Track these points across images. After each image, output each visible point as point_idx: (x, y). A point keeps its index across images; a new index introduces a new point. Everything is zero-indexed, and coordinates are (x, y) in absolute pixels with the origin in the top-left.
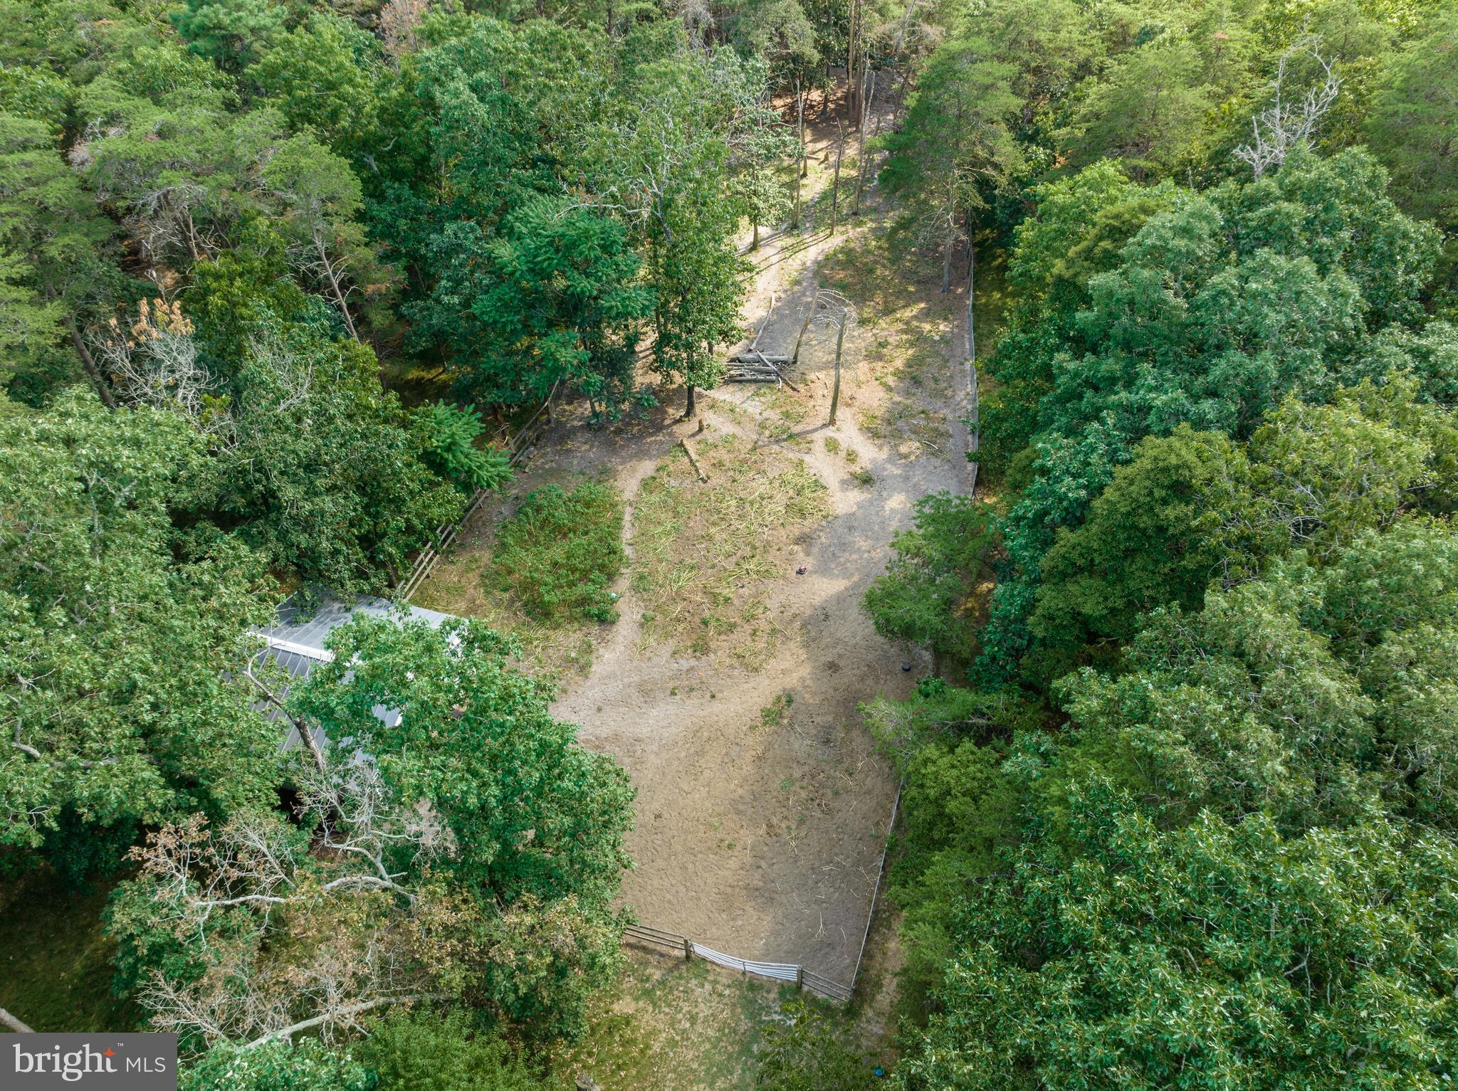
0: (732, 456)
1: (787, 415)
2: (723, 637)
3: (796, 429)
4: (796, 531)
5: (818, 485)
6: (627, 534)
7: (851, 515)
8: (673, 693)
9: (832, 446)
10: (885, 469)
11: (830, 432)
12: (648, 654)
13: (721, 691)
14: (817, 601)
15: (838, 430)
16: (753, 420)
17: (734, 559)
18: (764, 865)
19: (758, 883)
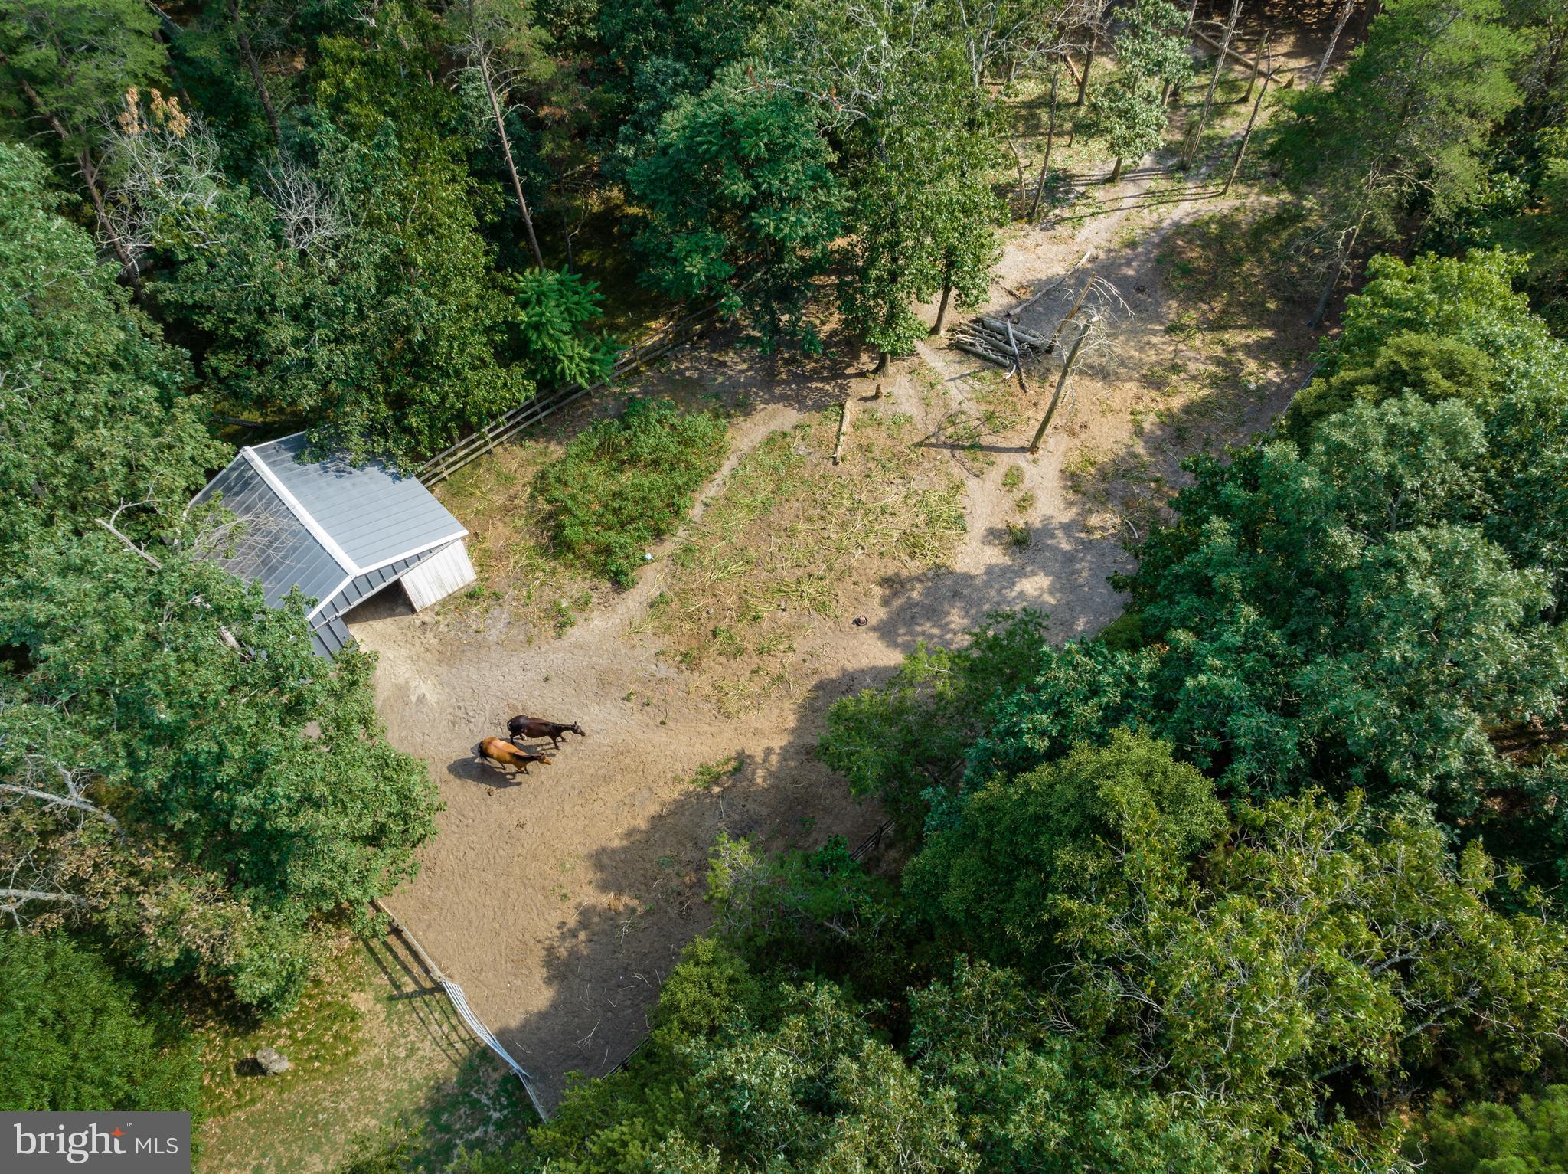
1: (989, 417)
2: (723, 659)
5: (959, 523)
8: (627, 699)
9: (1012, 479)
10: (1053, 536)
11: (1022, 461)
12: (636, 641)
13: (676, 720)
14: (852, 665)
15: (1034, 461)
17: (800, 572)
18: (582, 936)
19: (562, 952)
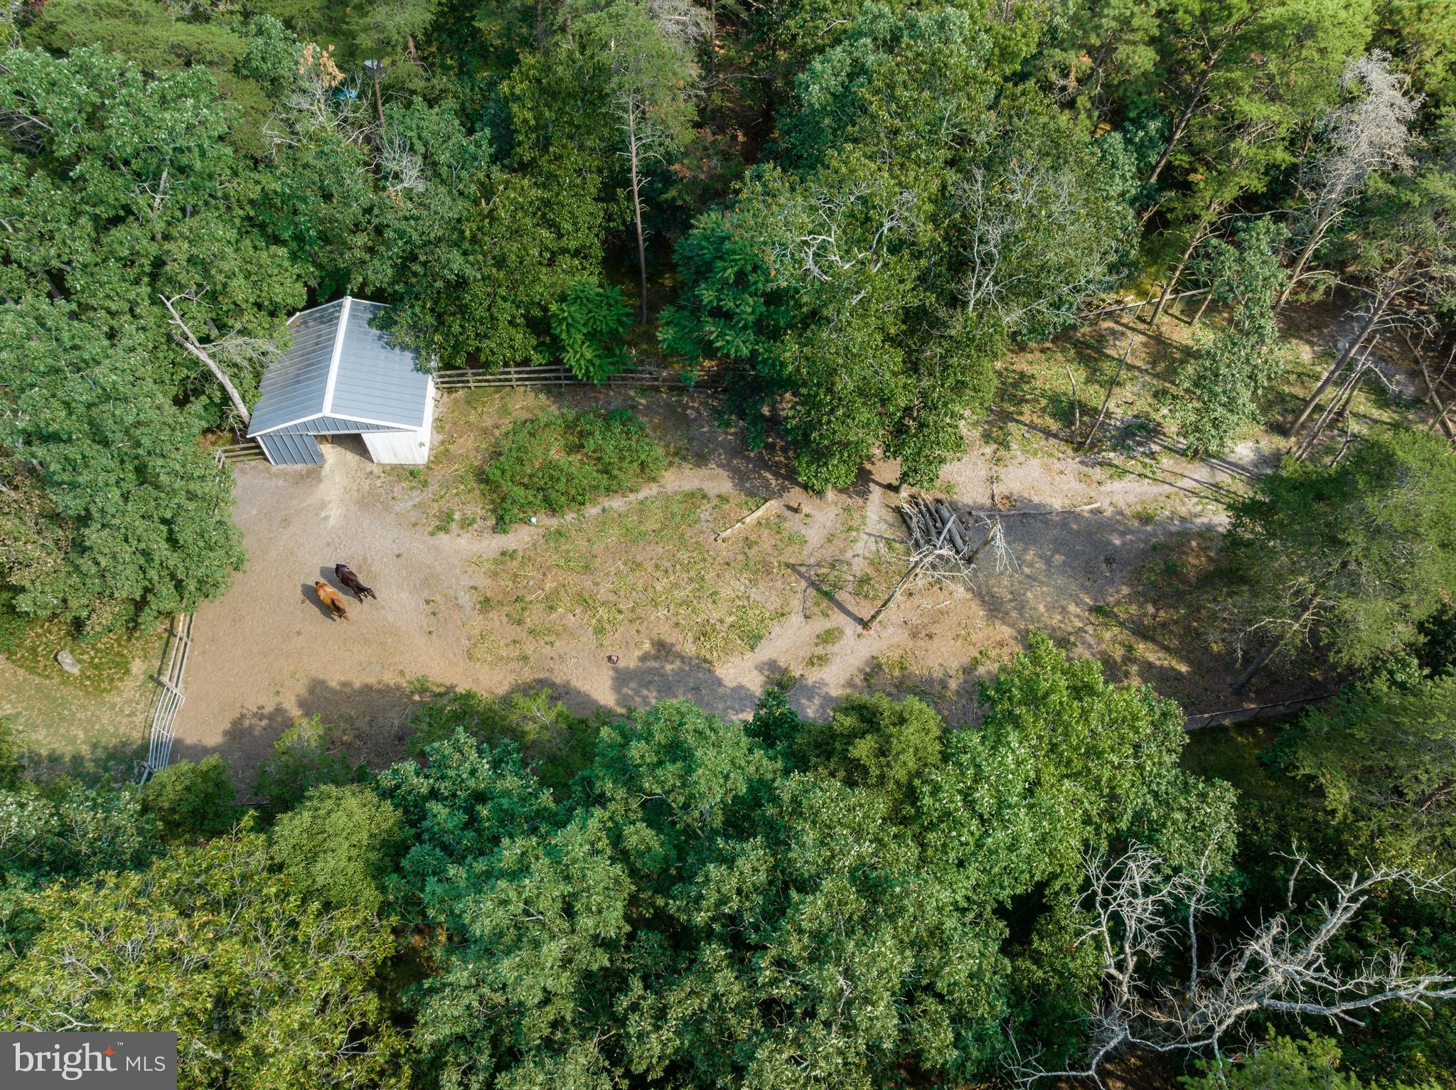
0: (770, 550)
1: (864, 581)
2: (505, 619)
3: (842, 596)
4: (671, 637)
5: (753, 640)
6: (617, 503)
7: (719, 682)
8: (428, 602)
9: (829, 637)
10: (810, 698)
11: (851, 628)
12: (470, 570)
13: (439, 637)
14: (577, 683)
15: (859, 636)
16: (842, 552)
17: (612, 598)
18: (264, 723)
19: (247, 723)
